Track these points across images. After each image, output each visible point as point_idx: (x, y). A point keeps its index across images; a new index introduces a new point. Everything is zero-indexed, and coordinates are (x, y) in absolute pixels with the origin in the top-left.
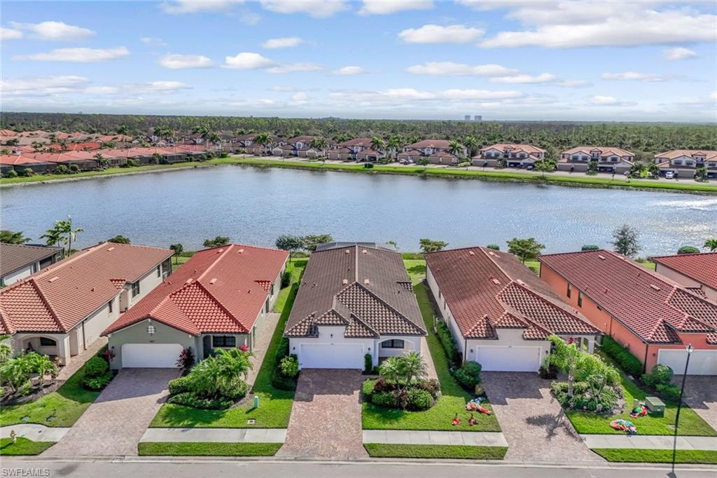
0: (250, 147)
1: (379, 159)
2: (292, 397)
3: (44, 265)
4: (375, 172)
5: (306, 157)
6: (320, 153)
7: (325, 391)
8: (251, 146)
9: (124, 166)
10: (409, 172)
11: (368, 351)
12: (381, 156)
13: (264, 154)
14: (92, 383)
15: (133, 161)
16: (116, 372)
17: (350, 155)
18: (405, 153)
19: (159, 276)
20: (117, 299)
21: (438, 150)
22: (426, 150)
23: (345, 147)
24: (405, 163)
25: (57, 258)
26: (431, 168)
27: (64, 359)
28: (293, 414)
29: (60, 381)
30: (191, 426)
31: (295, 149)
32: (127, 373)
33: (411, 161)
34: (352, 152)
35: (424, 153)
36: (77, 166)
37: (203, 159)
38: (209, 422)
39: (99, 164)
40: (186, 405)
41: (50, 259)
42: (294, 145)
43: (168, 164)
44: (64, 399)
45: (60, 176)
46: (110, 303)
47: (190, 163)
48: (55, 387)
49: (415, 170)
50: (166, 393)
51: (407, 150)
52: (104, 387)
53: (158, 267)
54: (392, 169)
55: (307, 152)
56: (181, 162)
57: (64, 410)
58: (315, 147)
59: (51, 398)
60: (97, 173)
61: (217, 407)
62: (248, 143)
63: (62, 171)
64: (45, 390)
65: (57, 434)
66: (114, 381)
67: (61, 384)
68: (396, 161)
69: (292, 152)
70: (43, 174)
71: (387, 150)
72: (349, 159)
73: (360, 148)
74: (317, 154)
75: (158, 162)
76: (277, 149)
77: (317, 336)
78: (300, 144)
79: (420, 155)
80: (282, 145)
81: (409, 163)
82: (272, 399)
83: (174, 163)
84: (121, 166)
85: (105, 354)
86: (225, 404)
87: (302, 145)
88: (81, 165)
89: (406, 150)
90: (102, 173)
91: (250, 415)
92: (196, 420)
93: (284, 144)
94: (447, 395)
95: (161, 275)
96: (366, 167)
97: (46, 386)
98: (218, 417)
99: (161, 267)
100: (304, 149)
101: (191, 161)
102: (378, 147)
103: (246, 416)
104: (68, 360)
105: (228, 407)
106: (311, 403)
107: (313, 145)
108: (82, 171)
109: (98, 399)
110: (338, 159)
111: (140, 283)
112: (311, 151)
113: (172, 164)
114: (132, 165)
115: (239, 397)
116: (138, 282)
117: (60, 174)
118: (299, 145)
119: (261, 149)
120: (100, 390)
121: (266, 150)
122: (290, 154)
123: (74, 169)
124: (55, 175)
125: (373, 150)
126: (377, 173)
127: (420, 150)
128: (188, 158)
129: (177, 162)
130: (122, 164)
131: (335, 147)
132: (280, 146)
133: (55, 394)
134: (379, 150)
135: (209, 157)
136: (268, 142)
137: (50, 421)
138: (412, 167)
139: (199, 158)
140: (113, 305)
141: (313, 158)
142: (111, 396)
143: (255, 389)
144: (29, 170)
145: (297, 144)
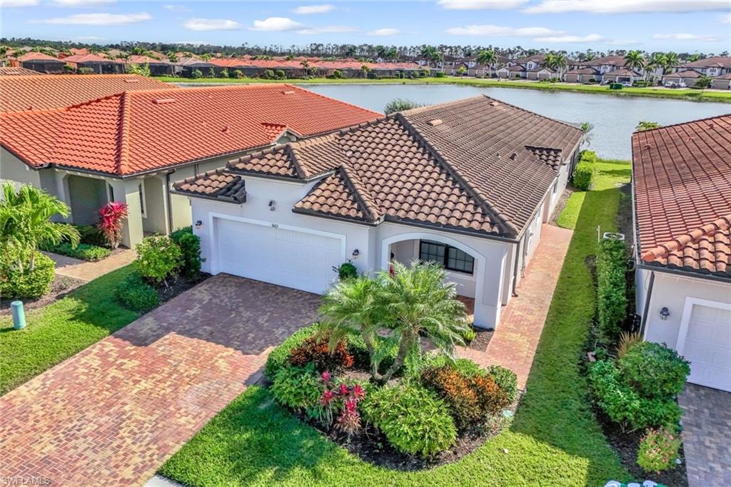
0: (473, 68)
1: (635, 81)
4: (622, 94)
5: (537, 79)
6: (554, 75)
7: (205, 330)
8: (475, 68)
9: (331, 77)
10: (676, 95)
11: (351, 257)
12: (638, 78)
13: (487, 76)
15: (340, 72)
17: (594, 76)
18: (677, 75)
22: (708, 70)
24: (673, 86)
26: (712, 92)
31: (525, 70)
33: (683, 84)
34: (598, 73)
36: (283, 72)
37: (415, 77)
39: (307, 72)
42: (524, 65)
43: (376, 78)
45: (267, 80)
47: (400, 80)
49: (685, 93)
54: (651, 92)
55: (538, 73)
56: (390, 78)
58: (548, 67)
60: (302, 81)
63: (269, 75)
68: (660, 83)
69: (521, 73)
70: (252, 78)
71: (649, 70)
72: (592, 81)
73: (609, 68)
74: (551, 75)
75: (366, 76)
76: (503, 70)
80: (510, 66)
81: (679, 86)
83: (383, 78)
84: (327, 77)
87: (534, 65)
90: (305, 81)
93: (512, 65)
94: (526, 433)
96: (611, 88)
100: (536, 70)
101: (401, 77)
102: (636, 64)
106: (135, 351)
107: (546, 64)
108: (287, 78)
110: (578, 82)
112: (544, 72)
113: (380, 79)
114: (339, 77)
117: (267, 78)
118: (531, 65)
119: (484, 70)
121: (490, 72)
122: (518, 76)
123: (280, 75)
124: (262, 80)
125: (628, 69)
126: (625, 95)
128: (400, 74)
129: (386, 78)
130: (329, 74)
131: (576, 67)
132: (508, 67)
134: (636, 69)
136: (494, 62)
138: (683, 90)
139: (411, 75)
141: (545, 80)
144: (239, 72)
145: (529, 63)
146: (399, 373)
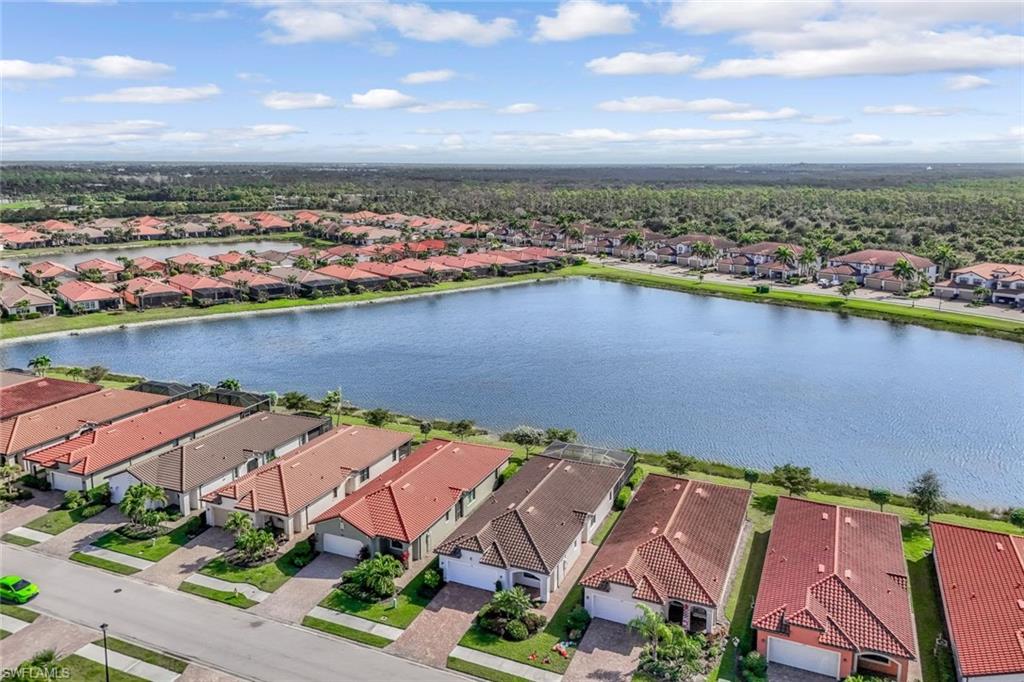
1: (788, 277)
2: (425, 605)
3: (312, 435)
5: (686, 267)
6: (706, 263)
7: (454, 606)
8: (620, 247)
9: (458, 280)
10: (820, 304)
11: (499, 579)
12: (793, 272)
13: (633, 259)
14: (298, 561)
15: (467, 273)
16: (318, 553)
17: (747, 267)
18: (831, 269)
19: (395, 459)
20: (343, 485)
21: (882, 267)
22: (862, 266)
23: (742, 255)
25: (324, 428)
26: (862, 297)
27: (288, 536)
28: (416, 619)
29: (280, 554)
30: (343, 612)
31: (674, 254)
32: (325, 556)
34: (751, 263)
35: (859, 271)
36: (407, 281)
37: (550, 269)
38: (356, 611)
39: (429, 278)
40: (349, 594)
41: (318, 429)
42: (674, 247)
43: (507, 276)
44: (277, 569)
45: (389, 293)
46: (335, 490)
47: (533, 276)
48: (275, 558)
50: (340, 580)
51: (835, 264)
52: (304, 565)
53: (394, 452)
54: (795, 297)
55: (689, 259)
57: (273, 578)
58: (698, 253)
59: (270, 566)
60: (427, 287)
61: (368, 601)
62: (617, 243)
63: (392, 286)
64: (268, 560)
65: (262, 596)
66: (313, 562)
67: (280, 556)
68: (814, 280)
69: (670, 258)
72: (744, 274)
73: (763, 258)
74: (702, 262)
75: (496, 274)
76: (652, 253)
77: (459, 557)
78: (682, 247)
79: (853, 274)
80: (658, 246)
81: (832, 285)
82: (410, 603)
83: (515, 274)
84: (455, 280)
85: (312, 540)
86: (373, 599)
87: (684, 248)
88: (411, 279)
89: (832, 264)
90: (431, 289)
91: (387, 613)
92: (347, 608)
93: (661, 246)
94: (547, 632)
95: (397, 458)
96: (758, 290)
97: (270, 557)
98: (365, 609)
99: (397, 452)
100: (686, 255)
101: (536, 271)
103: (383, 613)
104: (292, 537)
105: (375, 602)
106: (435, 614)
107: (695, 251)
108: (413, 287)
109: (298, 574)
110: (729, 273)
111: (371, 470)
112: (694, 258)
113: (511, 276)
114: (467, 278)
115: (386, 596)
116: (368, 468)
117: (390, 291)
118: (681, 249)
119: (631, 251)
120: (301, 567)
121: (638, 253)
122: (668, 261)
123: (404, 285)
124: (386, 293)
127: (854, 265)
128: (532, 267)
129: (518, 274)
130: (456, 277)
131: (727, 255)
132: (656, 248)
133: (273, 564)
135: (559, 266)
137: (262, 586)
138: (832, 293)
139: (545, 268)
140: (338, 491)
142: (306, 574)
143: (404, 592)
144: (361, 287)
145: (679, 246)
146: (515, 618)
